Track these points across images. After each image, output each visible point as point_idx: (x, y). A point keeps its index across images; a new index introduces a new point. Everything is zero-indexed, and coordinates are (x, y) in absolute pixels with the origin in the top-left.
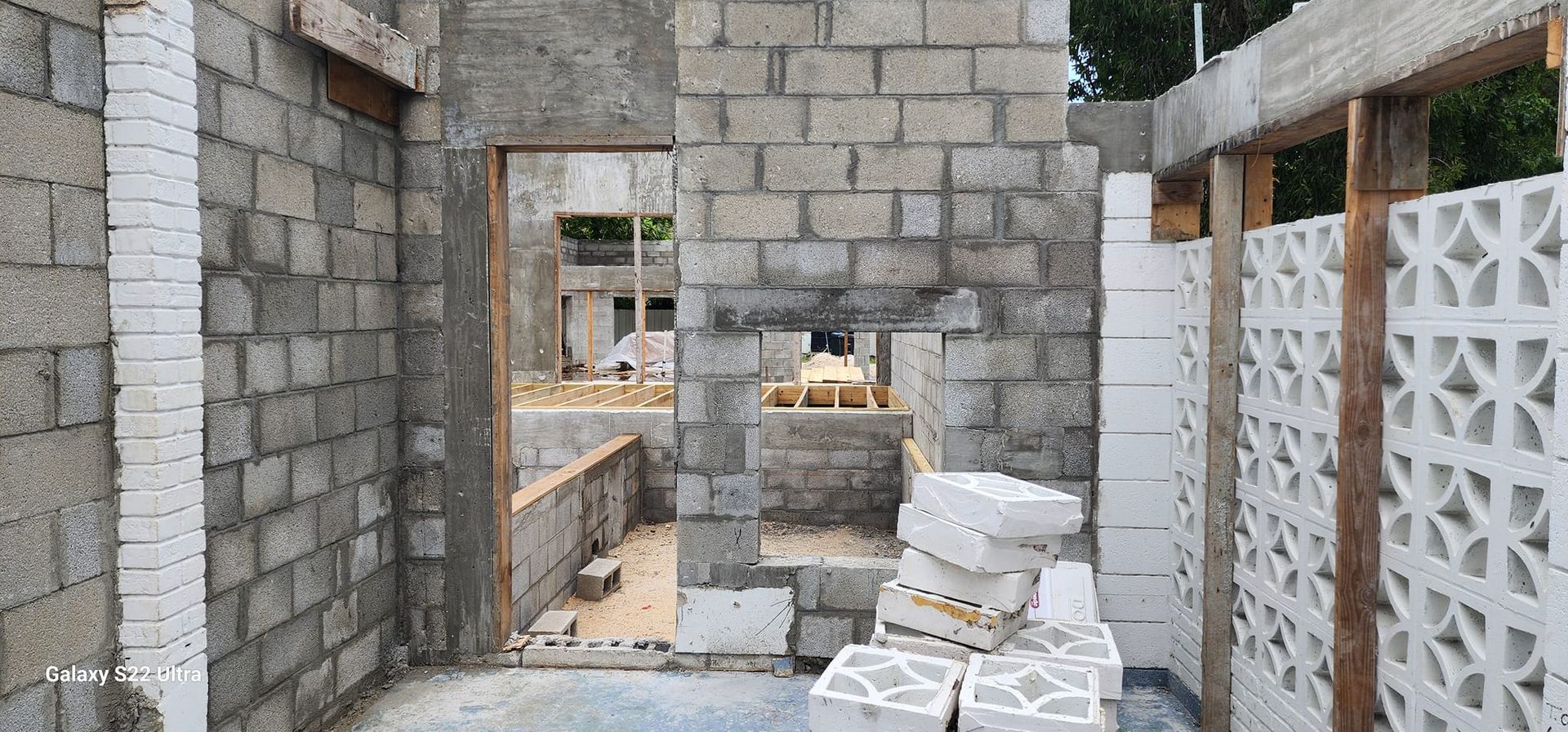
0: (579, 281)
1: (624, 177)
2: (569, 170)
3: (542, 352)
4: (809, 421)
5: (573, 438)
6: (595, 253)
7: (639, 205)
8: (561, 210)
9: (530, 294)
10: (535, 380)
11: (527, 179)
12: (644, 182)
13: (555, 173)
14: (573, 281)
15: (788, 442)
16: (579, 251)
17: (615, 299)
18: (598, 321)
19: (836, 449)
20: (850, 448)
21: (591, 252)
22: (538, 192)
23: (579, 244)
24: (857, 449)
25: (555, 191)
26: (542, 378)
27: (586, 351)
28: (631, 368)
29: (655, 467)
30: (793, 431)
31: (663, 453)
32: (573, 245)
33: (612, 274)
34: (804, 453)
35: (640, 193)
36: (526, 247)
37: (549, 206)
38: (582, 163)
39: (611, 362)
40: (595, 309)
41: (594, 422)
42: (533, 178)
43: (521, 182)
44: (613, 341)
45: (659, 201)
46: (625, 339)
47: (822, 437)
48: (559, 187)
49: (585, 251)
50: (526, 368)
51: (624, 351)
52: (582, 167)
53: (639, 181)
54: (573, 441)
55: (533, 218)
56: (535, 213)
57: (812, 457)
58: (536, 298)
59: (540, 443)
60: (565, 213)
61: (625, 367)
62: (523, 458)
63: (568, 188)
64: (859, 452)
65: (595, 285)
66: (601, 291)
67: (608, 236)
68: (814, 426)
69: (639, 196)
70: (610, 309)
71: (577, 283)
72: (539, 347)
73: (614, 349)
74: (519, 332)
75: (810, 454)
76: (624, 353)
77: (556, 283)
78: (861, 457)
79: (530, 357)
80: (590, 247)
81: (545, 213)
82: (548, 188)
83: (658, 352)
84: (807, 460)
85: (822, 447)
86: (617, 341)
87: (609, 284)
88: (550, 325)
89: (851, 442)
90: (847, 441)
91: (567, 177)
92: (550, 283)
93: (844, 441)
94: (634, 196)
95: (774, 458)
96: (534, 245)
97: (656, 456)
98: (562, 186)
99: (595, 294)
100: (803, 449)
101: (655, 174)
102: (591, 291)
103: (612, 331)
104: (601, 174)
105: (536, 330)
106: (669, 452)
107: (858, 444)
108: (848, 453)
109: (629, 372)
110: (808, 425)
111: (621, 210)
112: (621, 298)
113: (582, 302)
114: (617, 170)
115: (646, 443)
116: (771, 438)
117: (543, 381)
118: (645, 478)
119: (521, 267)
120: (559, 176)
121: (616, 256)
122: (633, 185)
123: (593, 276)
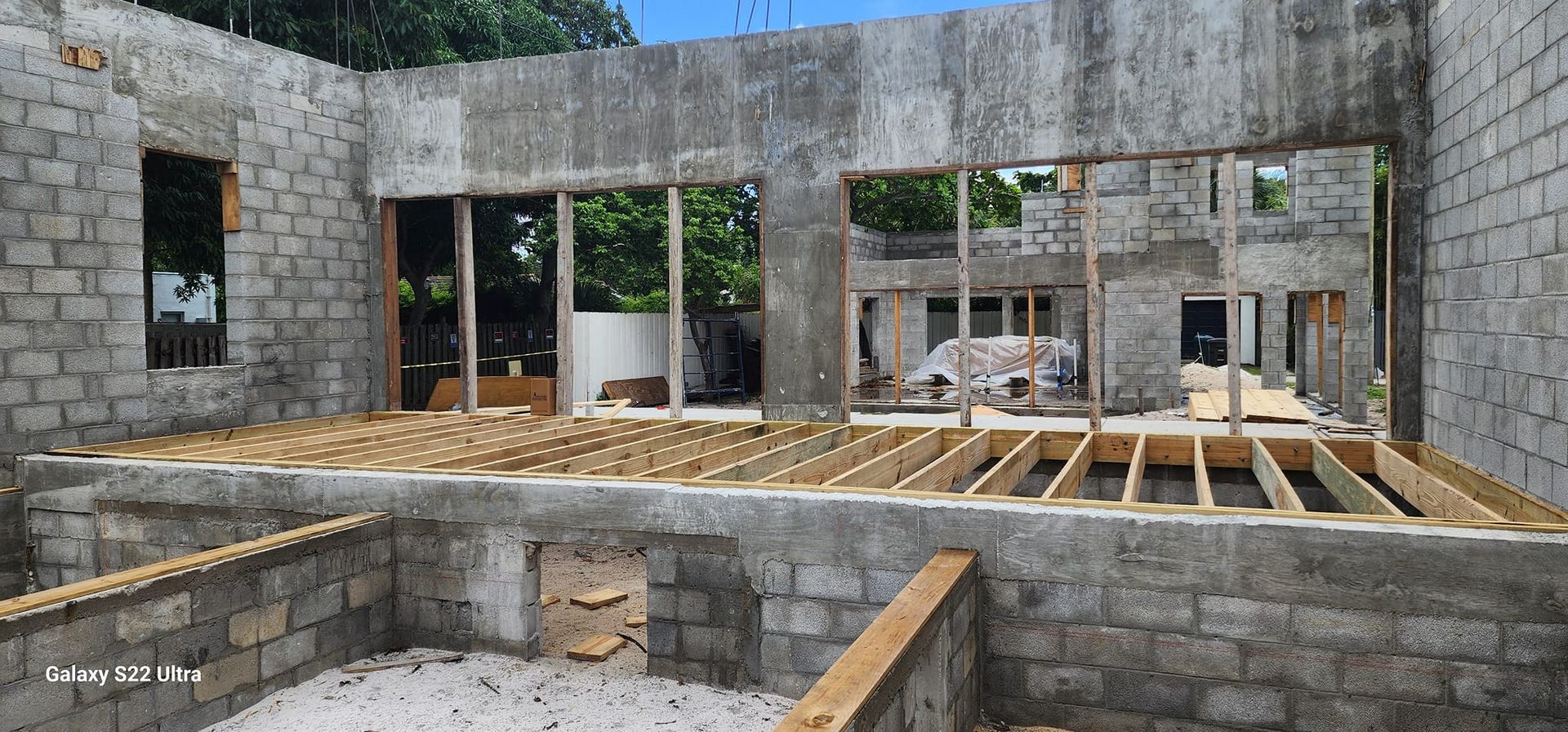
0: (884, 279)
1: (944, 111)
2: (863, 108)
3: (822, 376)
4: (1346, 549)
5: (853, 550)
6: (905, 248)
7: (966, 152)
8: (851, 168)
9: (806, 293)
10: (813, 417)
11: (804, 127)
12: (974, 116)
13: (842, 114)
14: (878, 279)
15: (1295, 587)
16: (887, 246)
17: (928, 299)
18: (908, 327)
19: (1415, 612)
20: (1452, 614)
21: (902, 246)
22: (817, 144)
23: (887, 237)
24: (1467, 616)
25: (842, 142)
26: (823, 414)
27: (893, 362)
28: (947, 382)
29: (1006, 615)
30: (1307, 567)
31: (1020, 590)
32: (881, 239)
33: (925, 268)
34: (1333, 615)
35: (967, 133)
36: (801, 225)
37: (834, 165)
38: (882, 96)
39: (923, 374)
40: (905, 313)
41: (891, 524)
42: (811, 125)
43: (795, 133)
44: (926, 348)
45: (997, 144)
46: (940, 347)
47: (1378, 584)
48: (848, 134)
49: (895, 245)
50: (801, 399)
51: (940, 361)
52: (882, 104)
53: (967, 115)
54: (853, 555)
55: (811, 183)
56: (815, 175)
57: (1351, 626)
58: (815, 298)
59: (796, 554)
60: (856, 173)
61: (939, 380)
62: (768, 579)
63: (860, 137)
64: (1474, 625)
65: (903, 283)
66: (911, 291)
67: (920, 228)
68: (1359, 559)
69: (966, 138)
70: (922, 312)
71: (882, 282)
72: (817, 371)
73: (927, 358)
74: (791, 348)
75: (1346, 617)
76: (940, 363)
77: (842, 276)
78: (1481, 635)
79: (806, 384)
80: (900, 241)
81: (828, 174)
82: (833, 137)
83: (980, 363)
84: (1341, 631)
85: (1376, 606)
86: (930, 349)
87: (922, 281)
88: (834, 338)
89: (1453, 600)
90: (1443, 597)
91: (860, 119)
92: (833, 278)
93: (1435, 596)
94: (957, 140)
95: (1261, 619)
96: (813, 222)
97: (1009, 595)
98: (852, 134)
99: (905, 295)
100: (1331, 606)
101: (992, 102)
102: (899, 291)
103: (925, 337)
104: (909, 109)
105: (814, 345)
106: (1033, 591)
107: (1472, 605)
108: (1447, 624)
109: (945, 387)
110: (1343, 558)
111: (938, 161)
112: (934, 299)
113: (890, 304)
114: (933, 103)
115: (989, 571)
116: (1255, 578)
117: (824, 420)
118: (986, 635)
119: (794, 256)
120: (848, 119)
121: (930, 250)
122: (956, 122)
123: (901, 273)
